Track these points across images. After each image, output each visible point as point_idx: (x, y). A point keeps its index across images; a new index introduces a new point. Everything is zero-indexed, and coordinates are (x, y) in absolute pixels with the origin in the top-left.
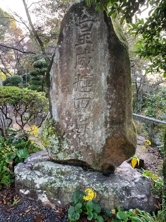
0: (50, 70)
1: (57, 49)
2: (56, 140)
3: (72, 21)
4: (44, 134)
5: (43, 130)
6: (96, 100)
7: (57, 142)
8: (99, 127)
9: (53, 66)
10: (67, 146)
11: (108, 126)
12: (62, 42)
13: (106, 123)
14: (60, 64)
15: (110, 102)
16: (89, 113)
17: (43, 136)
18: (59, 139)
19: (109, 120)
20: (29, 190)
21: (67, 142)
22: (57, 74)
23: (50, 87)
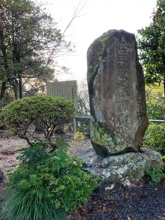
0: (94, 80)
1: (102, 63)
2: (109, 137)
3: (114, 43)
4: (97, 136)
5: (94, 133)
6: (132, 101)
7: (111, 139)
8: (134, 121)
9: (96, 76)
10: (119, 140)
11: (140, 118)
12: (105, 58)
13: (138, 116)
14: (103, 75)
15: (139, 102)
16: (127, 111)
17: (97, 137)
18: (111, 136)
19: (139, 114)
20: (114, 184)
21: (118, 136)
22: (100, 83)
23: (93, 94)
